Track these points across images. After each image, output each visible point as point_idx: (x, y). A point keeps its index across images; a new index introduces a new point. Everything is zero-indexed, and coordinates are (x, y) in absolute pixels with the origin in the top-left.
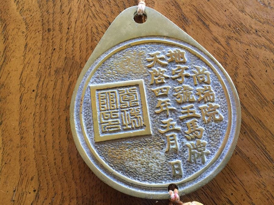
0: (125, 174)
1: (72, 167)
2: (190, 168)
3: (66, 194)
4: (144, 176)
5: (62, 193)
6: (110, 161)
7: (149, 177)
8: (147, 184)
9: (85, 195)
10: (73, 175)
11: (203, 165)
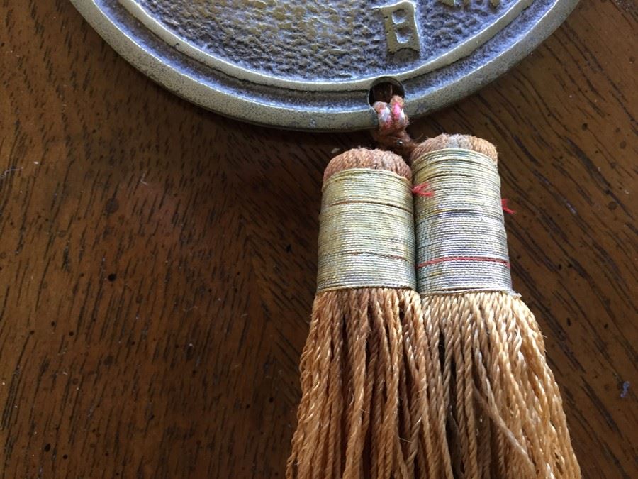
0: (221, 50)
1: (43, 42)
2: (447, 26)
3: (29, 126)
4: (288, 57)
5: (18, 122)
6: (166, 10)
7: (305, 59)
8: (297, 81)
9: (94, 131)
10: (50, 67)
11: (491, 15)
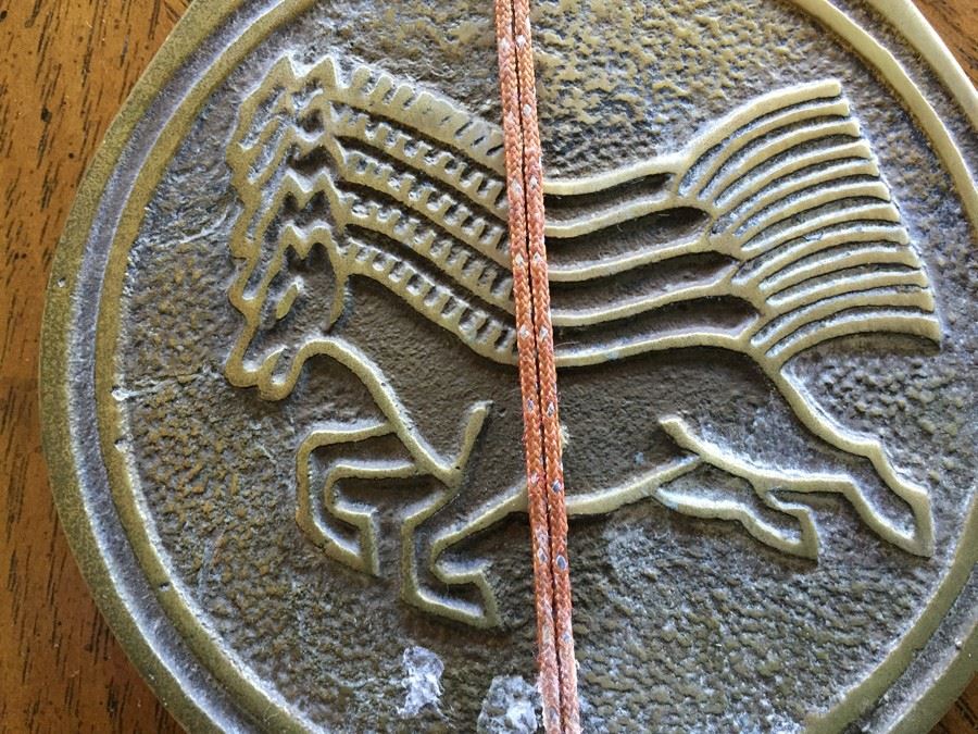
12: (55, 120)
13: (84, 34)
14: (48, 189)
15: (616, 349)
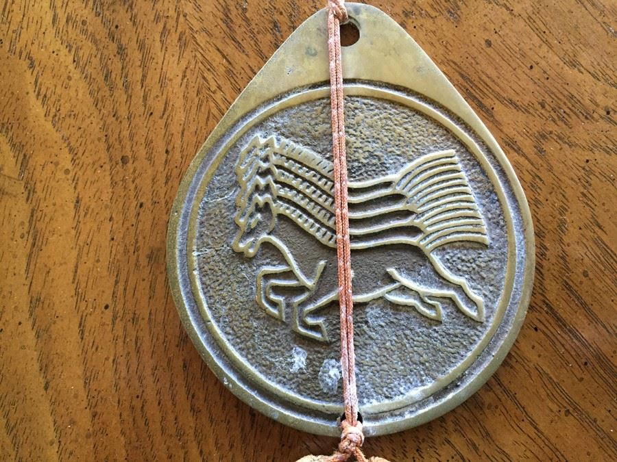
12: (171, 153)
13: (182, 123)
14: (168, 179)
15: (372, 243)
